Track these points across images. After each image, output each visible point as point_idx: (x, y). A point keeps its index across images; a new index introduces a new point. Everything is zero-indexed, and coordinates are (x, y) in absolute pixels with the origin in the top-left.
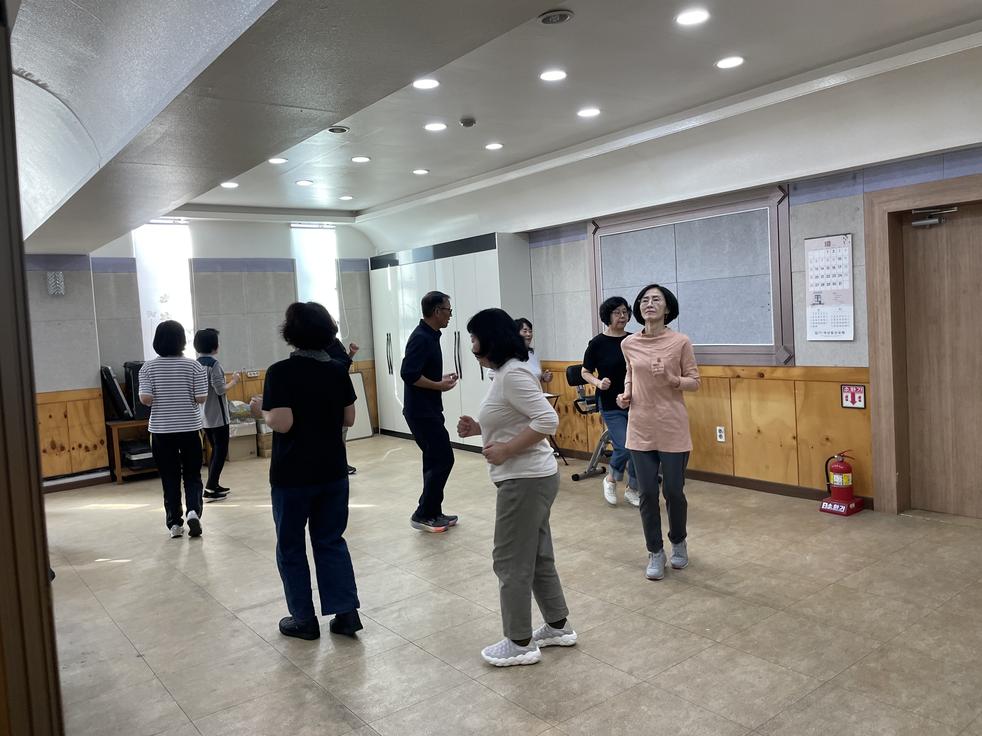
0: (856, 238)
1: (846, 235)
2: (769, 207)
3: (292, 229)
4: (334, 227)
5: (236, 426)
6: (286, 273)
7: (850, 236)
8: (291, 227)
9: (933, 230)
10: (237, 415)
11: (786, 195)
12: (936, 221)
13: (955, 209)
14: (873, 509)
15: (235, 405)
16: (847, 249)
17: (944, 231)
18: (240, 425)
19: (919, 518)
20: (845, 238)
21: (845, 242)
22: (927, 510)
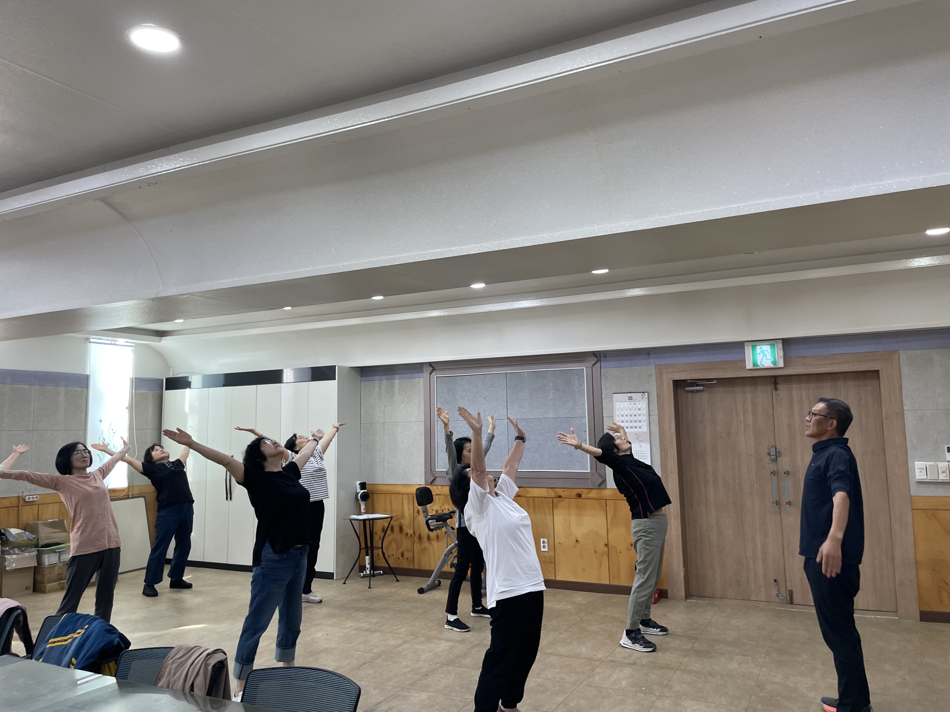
0: (650, 395)
1: (643, 393)
2: (586, 367)
3: (91, 344)
4: (133, 345)
5: (14, 556)
6: (79, 389)
7: (646, 394)
8: (90, 342)
9: (699, 394)
10: (17, 544)
11: (599, 360)
12: (701, 388)
13: (715, 382)
14: (667, 598)
15: (13, 533)
16: (645, 402)
17: (705, 396)
18: (20, 556)
19: (700, 602)
20: (643, 394)
21: (643, 398)
22: (701, 596)
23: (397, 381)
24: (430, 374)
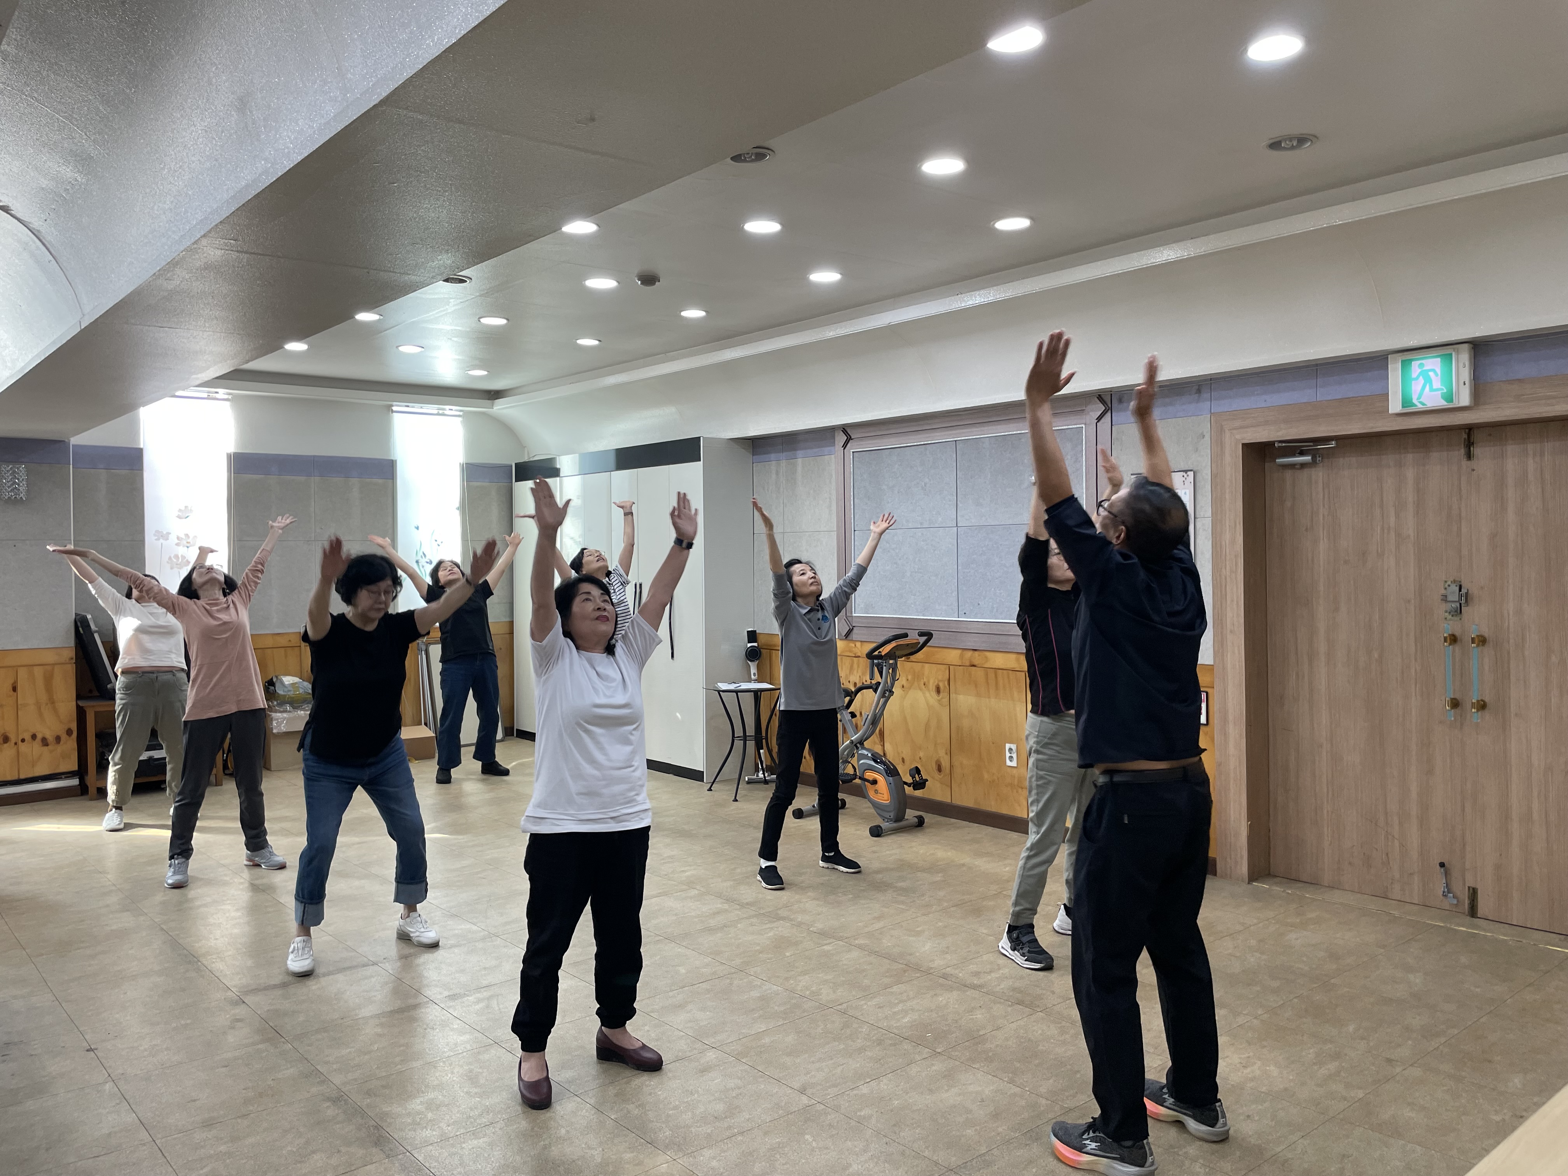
0: (1199, 476)
1: (1186, 471)
2: (1085, 424)
3: (394, 413)
4: (461, 413)
5: (285, 715)
6: (380, 481)
7: (1191, 474)
8: (393, 411)
9: (1306, 472)
10: (288, 698)
11: (1108, 409)
12: (1307, 458)
13: (1333, 444)
14: (1215, 875)
15: (287, 683)
16: (1188, 491)
17: (1319, 474)
18: (291, 715)
19: (1277, 889)
20: (1185, 476)
21: (1185, 483)
22: (1292, 879)
23: (800, 461)
24: (845, 446)
